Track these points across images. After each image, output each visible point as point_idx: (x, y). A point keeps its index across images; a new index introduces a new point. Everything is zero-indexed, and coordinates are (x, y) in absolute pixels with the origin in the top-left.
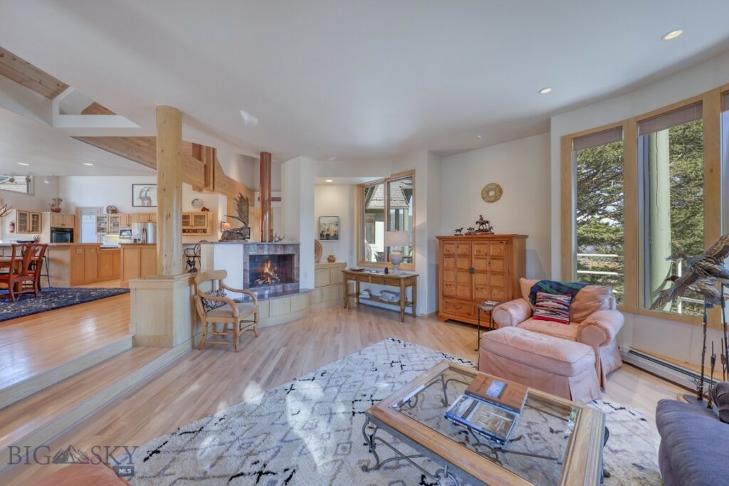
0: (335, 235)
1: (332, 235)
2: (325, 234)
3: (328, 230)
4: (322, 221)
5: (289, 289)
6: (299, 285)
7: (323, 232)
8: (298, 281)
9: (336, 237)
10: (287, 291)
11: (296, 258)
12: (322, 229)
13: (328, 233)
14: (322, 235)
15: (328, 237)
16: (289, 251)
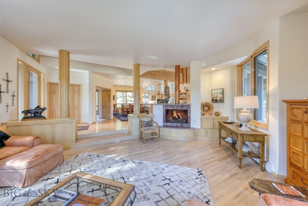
0: (221, 100)
1: (219, 99)
2: (215, 99)
3: (216, 97)
4: (213, 92)
5: (185, 126)
6: (190, 125)
7: (213, 98)
8: (190, 123)
9: (222, 101)
10: (183, 127)
11: (189, 111)
12: (213, 97)
13: (217, 98)
14: (213, 100)
15: (216, 101)
16: (185, 108)
